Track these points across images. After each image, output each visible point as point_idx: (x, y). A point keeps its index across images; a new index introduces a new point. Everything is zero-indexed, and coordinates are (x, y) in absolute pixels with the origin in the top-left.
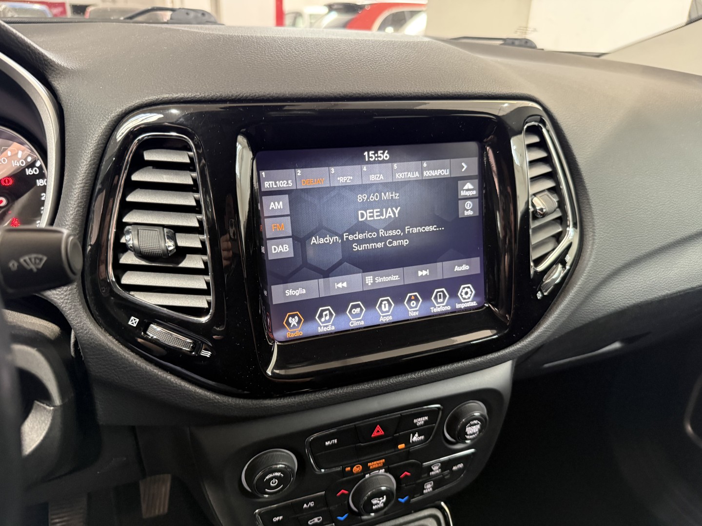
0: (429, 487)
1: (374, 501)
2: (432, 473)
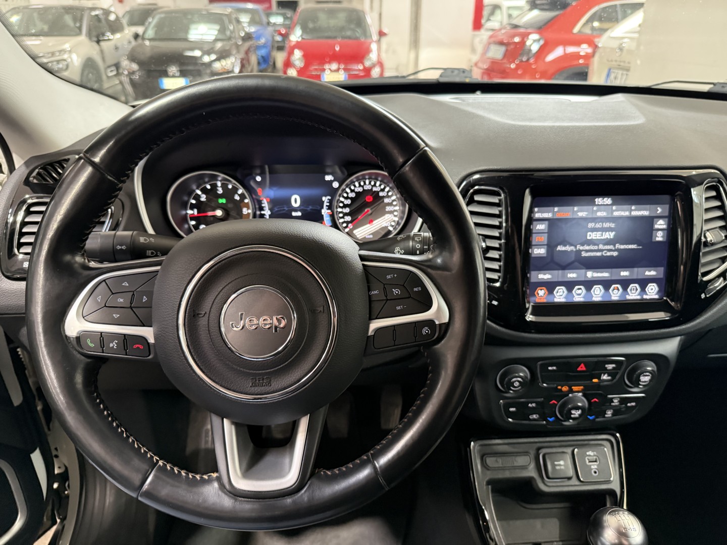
0: (609, 413)
1: (573, 412)
2: (613, 404)
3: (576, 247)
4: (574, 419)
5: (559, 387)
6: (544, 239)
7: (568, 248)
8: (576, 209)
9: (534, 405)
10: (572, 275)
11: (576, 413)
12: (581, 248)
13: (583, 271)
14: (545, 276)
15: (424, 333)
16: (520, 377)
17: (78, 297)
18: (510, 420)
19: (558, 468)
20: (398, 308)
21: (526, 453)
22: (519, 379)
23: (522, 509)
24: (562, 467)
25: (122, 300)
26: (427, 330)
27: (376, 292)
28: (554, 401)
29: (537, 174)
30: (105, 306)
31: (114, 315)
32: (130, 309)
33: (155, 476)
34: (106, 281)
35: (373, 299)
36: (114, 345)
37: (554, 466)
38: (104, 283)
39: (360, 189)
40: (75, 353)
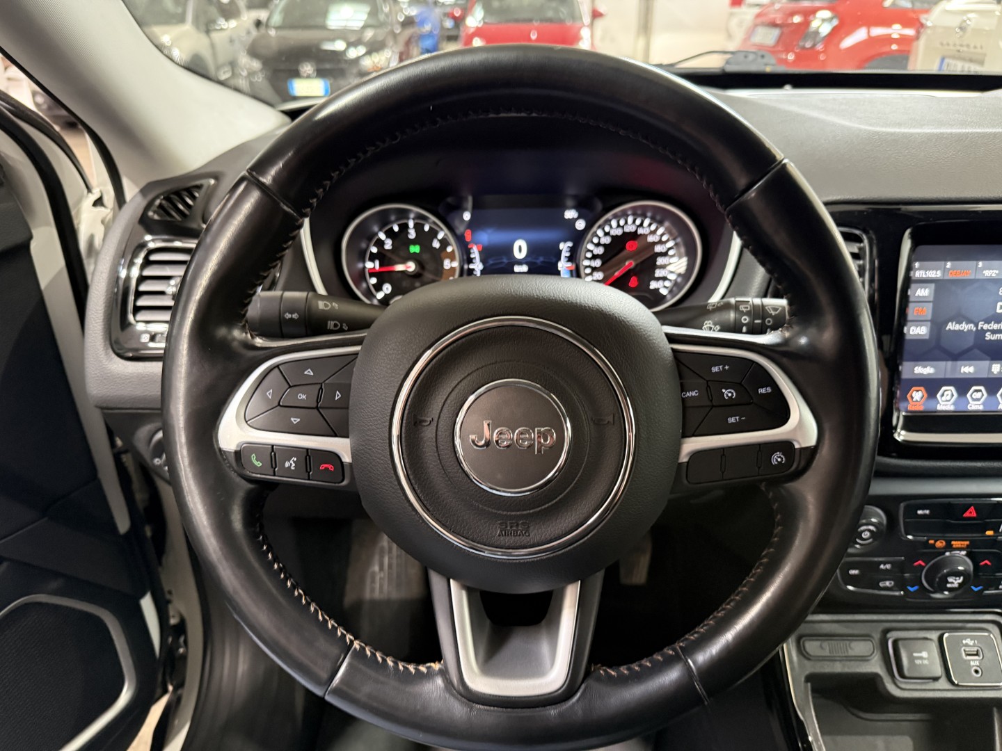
3: (977, 325)
4: (950, 590)
5: (931, 542)
6: (928, 311)
7: (965, 327)
8: (980, 264)
9: (888, 566)
10: (967, 369)
11: (955, 582)
12: (986, 327)
13: (987, 363)
14: (924, 370)
15: (774, 462)
16: (872, 524)
17: (237, 391)
18: (850, 588)
19: (918, 662)
20: (732, 420)
21: (866, 637)
22: (871, 528)
23: (854, 718)
24: (926, 662)
25: (304, 397)
26: (780, 457)
27: (694, 394)
28: (920, 562)
29: (903, 208)
30: (279, 405)
31: (292, 419)
32: (316, 411)
33: (350, 665)
34: (280, 367)
35: (689, 404)
36: (291, 464)
37: (912, 659)
38: (276, 370)
39: (619, 232)
40: (233, 475)
